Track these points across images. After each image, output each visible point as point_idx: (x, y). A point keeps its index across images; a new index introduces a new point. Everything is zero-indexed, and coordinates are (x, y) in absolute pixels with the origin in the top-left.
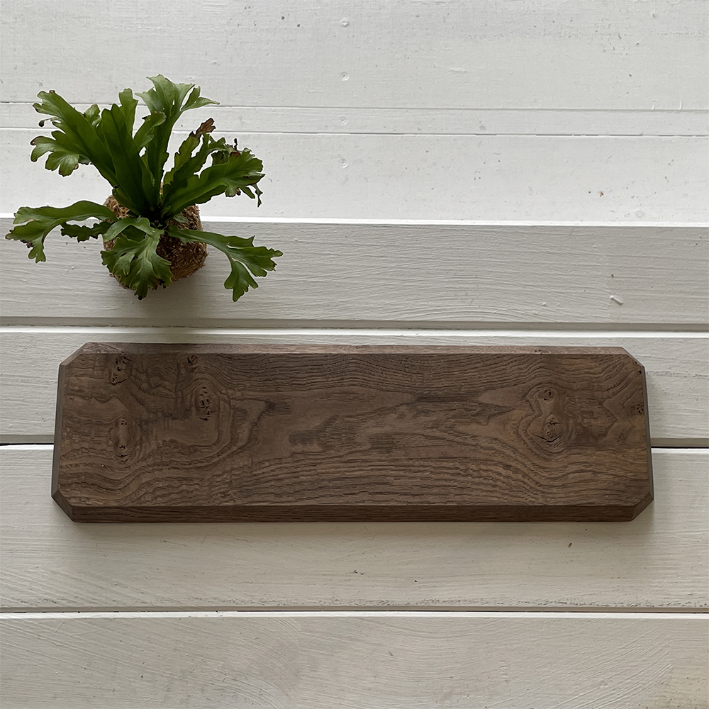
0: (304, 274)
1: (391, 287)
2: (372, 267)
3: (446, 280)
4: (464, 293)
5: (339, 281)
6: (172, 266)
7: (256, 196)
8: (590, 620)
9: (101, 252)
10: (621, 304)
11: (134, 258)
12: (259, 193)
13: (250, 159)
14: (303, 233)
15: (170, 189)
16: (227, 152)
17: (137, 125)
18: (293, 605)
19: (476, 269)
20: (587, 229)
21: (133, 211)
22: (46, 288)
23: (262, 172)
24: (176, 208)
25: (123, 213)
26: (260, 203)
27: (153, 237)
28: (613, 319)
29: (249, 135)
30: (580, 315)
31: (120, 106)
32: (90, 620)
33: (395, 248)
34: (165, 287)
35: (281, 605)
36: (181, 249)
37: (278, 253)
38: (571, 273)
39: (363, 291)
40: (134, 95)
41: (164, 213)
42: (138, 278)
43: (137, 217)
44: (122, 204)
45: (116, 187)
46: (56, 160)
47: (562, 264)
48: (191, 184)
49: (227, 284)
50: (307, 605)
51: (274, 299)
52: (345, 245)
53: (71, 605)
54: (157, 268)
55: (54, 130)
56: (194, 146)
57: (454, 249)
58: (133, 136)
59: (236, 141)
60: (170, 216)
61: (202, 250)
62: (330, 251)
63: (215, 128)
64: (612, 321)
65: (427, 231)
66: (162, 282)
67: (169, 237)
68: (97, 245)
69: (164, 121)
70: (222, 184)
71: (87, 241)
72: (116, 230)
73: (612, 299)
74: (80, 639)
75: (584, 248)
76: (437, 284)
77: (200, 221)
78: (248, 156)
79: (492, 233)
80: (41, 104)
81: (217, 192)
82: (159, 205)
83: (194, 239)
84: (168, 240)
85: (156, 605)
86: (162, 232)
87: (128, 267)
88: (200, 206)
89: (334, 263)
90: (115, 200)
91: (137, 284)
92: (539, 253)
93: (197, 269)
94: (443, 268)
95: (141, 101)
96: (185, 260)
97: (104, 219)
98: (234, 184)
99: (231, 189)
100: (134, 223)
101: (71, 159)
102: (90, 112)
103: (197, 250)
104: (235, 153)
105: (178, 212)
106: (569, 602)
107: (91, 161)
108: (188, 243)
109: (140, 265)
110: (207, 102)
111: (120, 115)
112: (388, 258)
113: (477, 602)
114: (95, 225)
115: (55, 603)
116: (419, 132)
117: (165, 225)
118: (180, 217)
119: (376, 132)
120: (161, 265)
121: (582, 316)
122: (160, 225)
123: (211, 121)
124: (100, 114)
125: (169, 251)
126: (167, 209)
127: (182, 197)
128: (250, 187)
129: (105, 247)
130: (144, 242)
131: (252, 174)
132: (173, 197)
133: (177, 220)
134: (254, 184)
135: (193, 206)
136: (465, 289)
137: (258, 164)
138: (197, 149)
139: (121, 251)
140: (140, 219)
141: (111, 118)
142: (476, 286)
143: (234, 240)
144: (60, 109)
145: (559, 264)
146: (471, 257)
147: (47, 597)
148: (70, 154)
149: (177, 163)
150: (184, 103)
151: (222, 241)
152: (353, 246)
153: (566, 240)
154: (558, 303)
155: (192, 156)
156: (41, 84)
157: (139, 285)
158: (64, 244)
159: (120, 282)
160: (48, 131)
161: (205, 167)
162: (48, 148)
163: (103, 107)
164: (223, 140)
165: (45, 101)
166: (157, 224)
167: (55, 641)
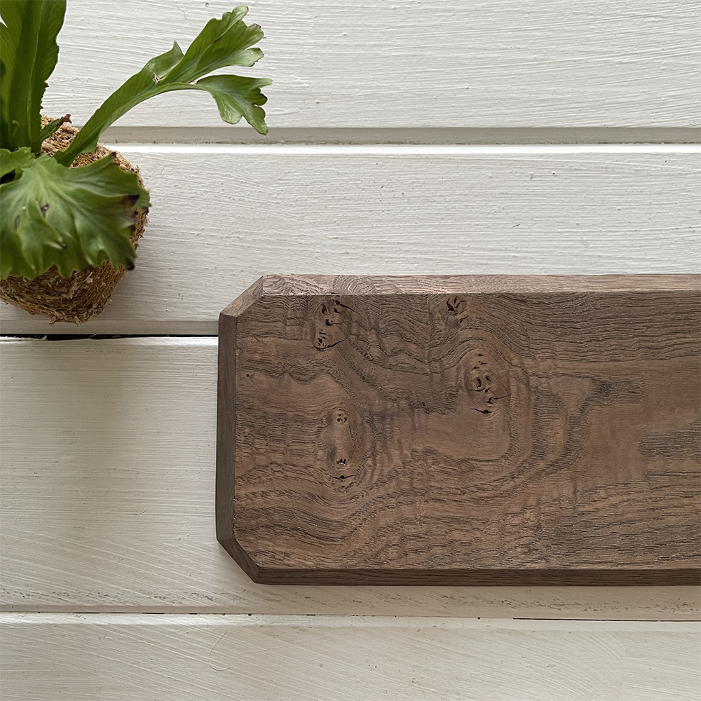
5: (665, 61)
62: (647, 10)
74: (254, 661)
89: (656, 30)
115: (211, 600)
147: (197, 589)
167: (212, 662)
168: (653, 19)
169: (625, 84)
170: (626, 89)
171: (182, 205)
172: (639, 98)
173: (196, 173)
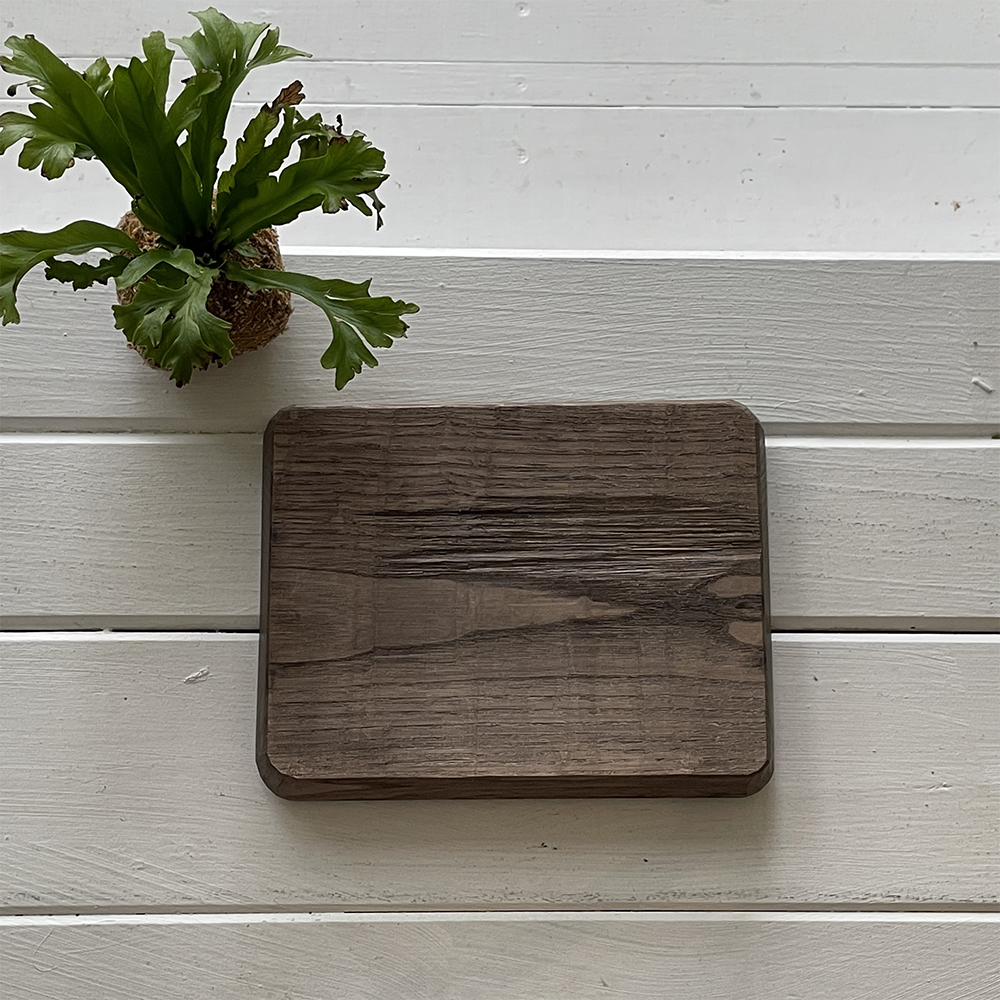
0: (456, 343)
1: (602, 364)
2: (570, 330)
3: (695, 352)
4: (726, 373)
5: (514, 354)
6: (233, 329)
7: (374, 211)
8: (939, 926)
9: (114, 307)
10: (990, 392)
11: (169, 317)
12: (379, 206)
13: (363, 149)
14: (454, 274)
15: (229, 201)
16: (324, 138)
17: (173, 92)
18: (438, 901)
19: (745, 334)
20: (932, 266)
21: (167, 238)
22: (21, 368)
23: (384, 172)
24: (239, 233)
25: (150, 241)
26: (380, 223)
27: (200, 281)
28: (976, 416)
29: (361, 109)
30: (919, 411)
31: (144, 60)
32: (96, 929)
33: (609, 298)
34: (220, 366)
35: (418, 902)
36: (248, 302)
37: (412, 308)
38: (908, 339)
39: (555, 371)
40: (167, 42)
41: (219, 241)
42: (175, 351)
43: (174, 247)
44: (148, 227)
45: (137, 198)
46: (35, 152)
47: (890, 325)
48: (265, 192)
49: (326, 361)
50: (462, 901)
51: (405, 385)
52: (524, 294)
53: (64, 902)
54: (207, 333)
55: (33, 102)
56: (268, 128)
57: (708, 300)
58: (167, 111)
59: (339, 119)
60: (229, 246)
61: (284, 304)
62: (498, 304)
63: (304, 97)
64: (975, 420)
65: (664, 269)
66: (215, 357)
67: (228, 282)
68: (106, 295)
69: (218, 85)
70: (316, 191)
71: (88, 289)
72: (137, 270)
73: (976, 383)
74: (80, 961)
75: (929, 298)
76: (680, 359)
77: (279, 255)
78: (361, 143)
79: (772, 273)
80: (10, 58)
81: (309, 204)
82: (211, 228)
83: (270, 284)
84: (225, 287)
85: (207, 902)
86: (216, 272)
87: (159, 332)
88: (279, 229)
89: (507, 323)
90: (136, 220)
91: (173, 362)
92: (851, 306)
93: (274, 336)
94: (690, 331)
95: (179, 51)
96: (255, 320)
97: (118, 251)
98: (336, 192)
99: (332, 199)
100: (168, 257)
101: (63, 151)
102: (94, 71)
103: (275, 302)
104: (338, 139)
105: (242, 239)
106: (903, 895)
107: (96, 153)
108: (259, 292)
109: (179, 330)
110: (292, 54)
111: (146, 75)
112: (596, 316)
113: (750, 895)
114: (103, 261)
115: (38, 899)
116: (648, 102)
117: (220, 261)
118: (246, 247)
119: (575, 103)
120: (215, 328)
121: (924, 412)
122: (212, 262)
123: (298, 85)
124: (111, 74)
125: (227, 305)
126: (223, 235)
127: (249, 213)
128: (363, 196)
129: (120, 298)
130: (186, 291)
131: (366, 174)
132: (234, 214)
133: (241, 252)
134: (370, 192)
135: (268, 230)
136: (727, 368)
137: (377, 158)
138: (275, 133)
139: (147, 306)
140: (178, 250)
141: (130, 82)
142: (745, 362)
143: (337, 286)
144: (42, 65)
145: (886, 325)
146: (738, 314)
147: (23, 889)
148: (59, 142)
149: (240, 156)
150: (252, 55)
151: (317, 288)
152: (540, 295)
153: (897, 284)
154: (885, 391)
155: (266, 145)
156: (11, 25)
157: (178, 363)
158: (51, 294)
159: (146, 358)
160: (23, 103)
161: (287, 163)
162: (23, 132)
163: (115, 62)
164: (318, 116)
165: (17, 52)
166: (207, 260)
167: (37, 963)
168: (504, 312)
169: (474, 377)
170: (475, 382)
171: (21, 497)
172: (487, 391)
173: (38, 464)
